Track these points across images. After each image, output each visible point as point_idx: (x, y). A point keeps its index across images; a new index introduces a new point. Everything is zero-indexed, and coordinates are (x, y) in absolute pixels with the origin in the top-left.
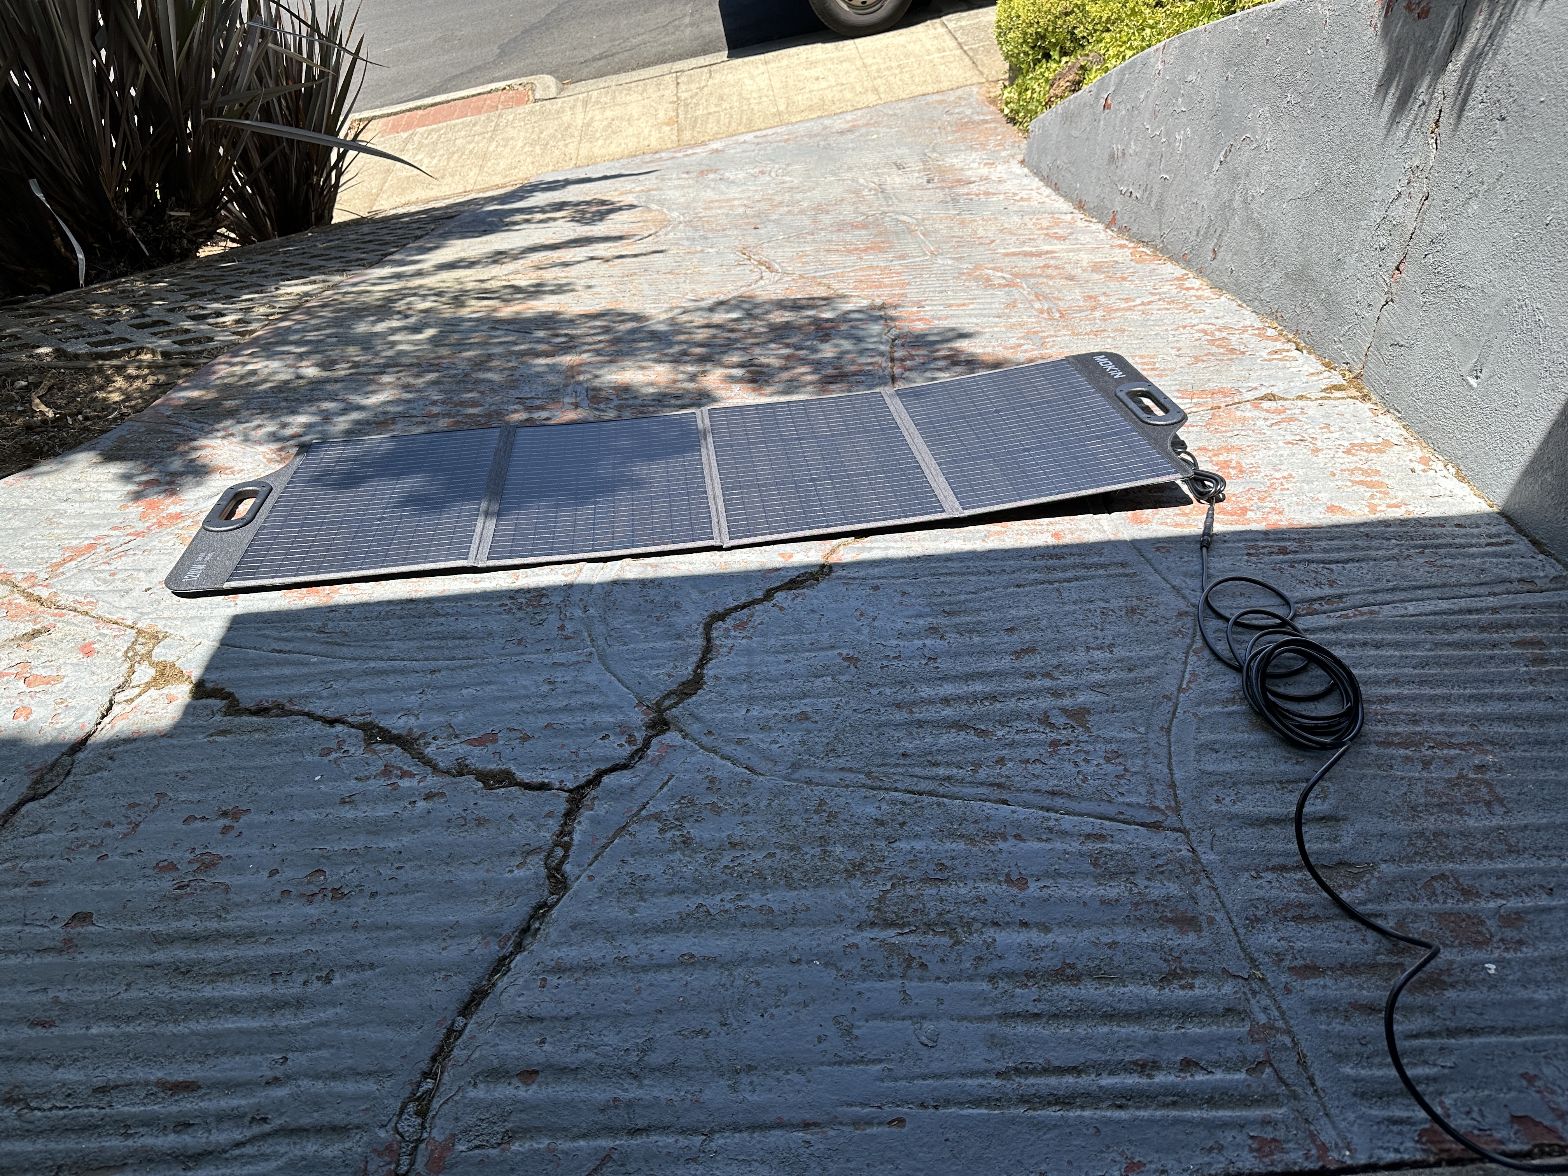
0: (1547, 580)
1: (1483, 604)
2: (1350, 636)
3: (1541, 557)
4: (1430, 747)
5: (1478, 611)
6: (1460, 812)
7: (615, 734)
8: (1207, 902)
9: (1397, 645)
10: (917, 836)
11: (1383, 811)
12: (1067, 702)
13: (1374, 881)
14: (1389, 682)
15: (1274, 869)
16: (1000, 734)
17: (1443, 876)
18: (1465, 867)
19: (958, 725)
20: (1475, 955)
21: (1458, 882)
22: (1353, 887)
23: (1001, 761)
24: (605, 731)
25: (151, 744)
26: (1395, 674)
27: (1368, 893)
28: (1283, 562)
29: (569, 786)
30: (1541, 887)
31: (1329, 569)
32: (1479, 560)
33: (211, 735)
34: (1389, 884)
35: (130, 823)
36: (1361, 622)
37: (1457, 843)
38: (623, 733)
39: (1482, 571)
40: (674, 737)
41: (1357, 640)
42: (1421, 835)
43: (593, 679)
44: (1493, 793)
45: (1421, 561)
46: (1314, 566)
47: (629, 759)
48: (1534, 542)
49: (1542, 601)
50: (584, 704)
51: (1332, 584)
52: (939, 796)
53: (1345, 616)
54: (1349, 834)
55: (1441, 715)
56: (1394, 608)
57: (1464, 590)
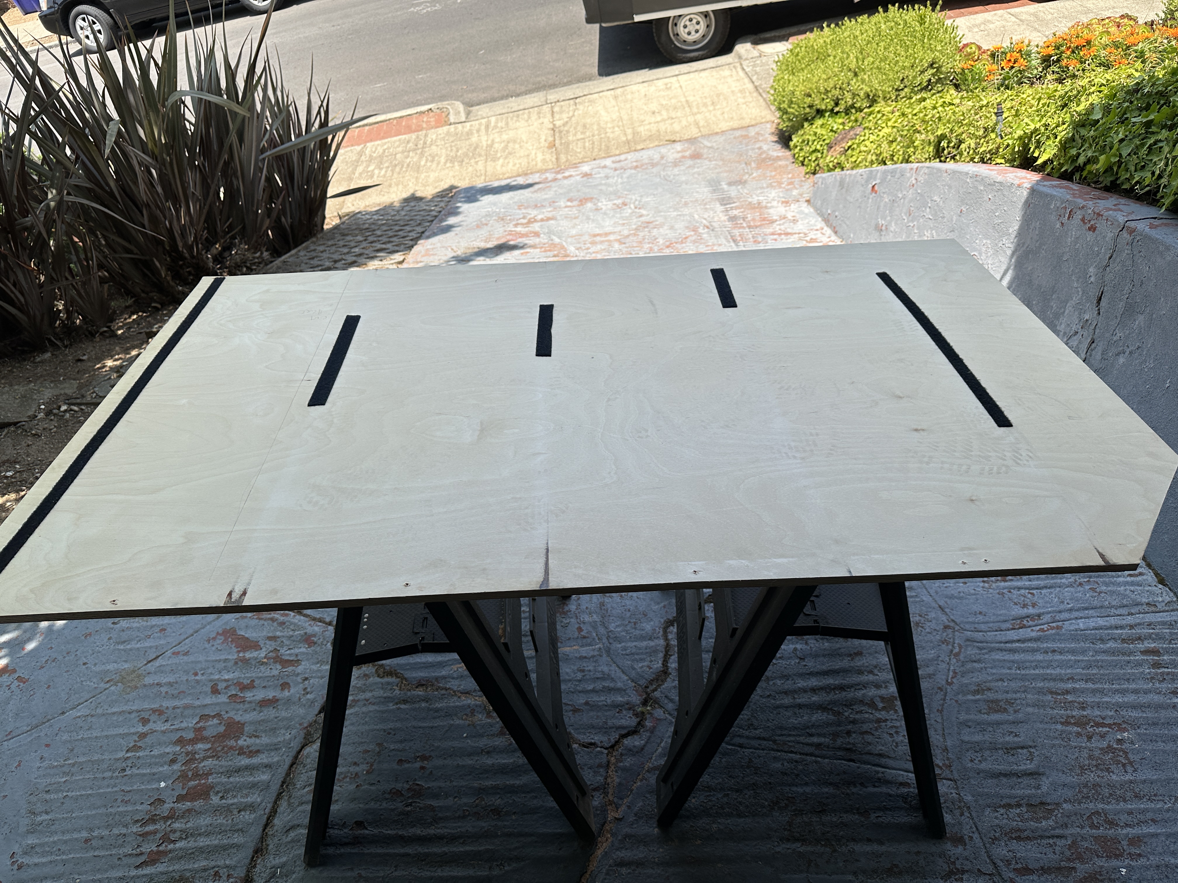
0: (1163, 604)
1: (1124, 622)
2: (1045, 645)
3: (1160, 586)
4: (1092, 726)
5: (1122, 627)
6: (1108, 770)
7: (626, 709)
8: (968, 827)
9: (1073, 652)
10: (806, 784)
11: (1065, 769)
12: (882, 692)
13: (1059, 815)
14: (1068, 679)
15: (1004, 806)
16: (846, 714)
17: (1097, 813)
18: (1110, 807)
19: (822, 708)
20: (1114, 863)
21: (1106, 817)
22: (1048, 818)
23: (849, 733)
24: (619, 707)
25: (364, 709)
26: (1072, 673)
27: (1057, 823)
28: (1004, 589)
29: (606, 745)
30: (1152, 820)
31: (1031, 594)
32: (1122, 588)
33: (397, 704)
34: (1068, 817)
35: (367, 763)
36: (1052, 635)
37: (1106, 791)
38: (630, 709)
39: (1125, 596)
40: (659, 713)
41: (1049, 648)
42: (1086, 786)
43: (606, 669)
44: (1127, 758)
45: (1087, 587)
46: (1023, 591)
47: (636, 727)
48: (1157, 575)
49: (1159, 620)
50: (604, 687)
51: (1034, 605)
52: (816, 756)
53: (1042, 630)
54: (1045, 784)
55: (1098, 703)
56: (1071, 624)
57: (1113, 610)
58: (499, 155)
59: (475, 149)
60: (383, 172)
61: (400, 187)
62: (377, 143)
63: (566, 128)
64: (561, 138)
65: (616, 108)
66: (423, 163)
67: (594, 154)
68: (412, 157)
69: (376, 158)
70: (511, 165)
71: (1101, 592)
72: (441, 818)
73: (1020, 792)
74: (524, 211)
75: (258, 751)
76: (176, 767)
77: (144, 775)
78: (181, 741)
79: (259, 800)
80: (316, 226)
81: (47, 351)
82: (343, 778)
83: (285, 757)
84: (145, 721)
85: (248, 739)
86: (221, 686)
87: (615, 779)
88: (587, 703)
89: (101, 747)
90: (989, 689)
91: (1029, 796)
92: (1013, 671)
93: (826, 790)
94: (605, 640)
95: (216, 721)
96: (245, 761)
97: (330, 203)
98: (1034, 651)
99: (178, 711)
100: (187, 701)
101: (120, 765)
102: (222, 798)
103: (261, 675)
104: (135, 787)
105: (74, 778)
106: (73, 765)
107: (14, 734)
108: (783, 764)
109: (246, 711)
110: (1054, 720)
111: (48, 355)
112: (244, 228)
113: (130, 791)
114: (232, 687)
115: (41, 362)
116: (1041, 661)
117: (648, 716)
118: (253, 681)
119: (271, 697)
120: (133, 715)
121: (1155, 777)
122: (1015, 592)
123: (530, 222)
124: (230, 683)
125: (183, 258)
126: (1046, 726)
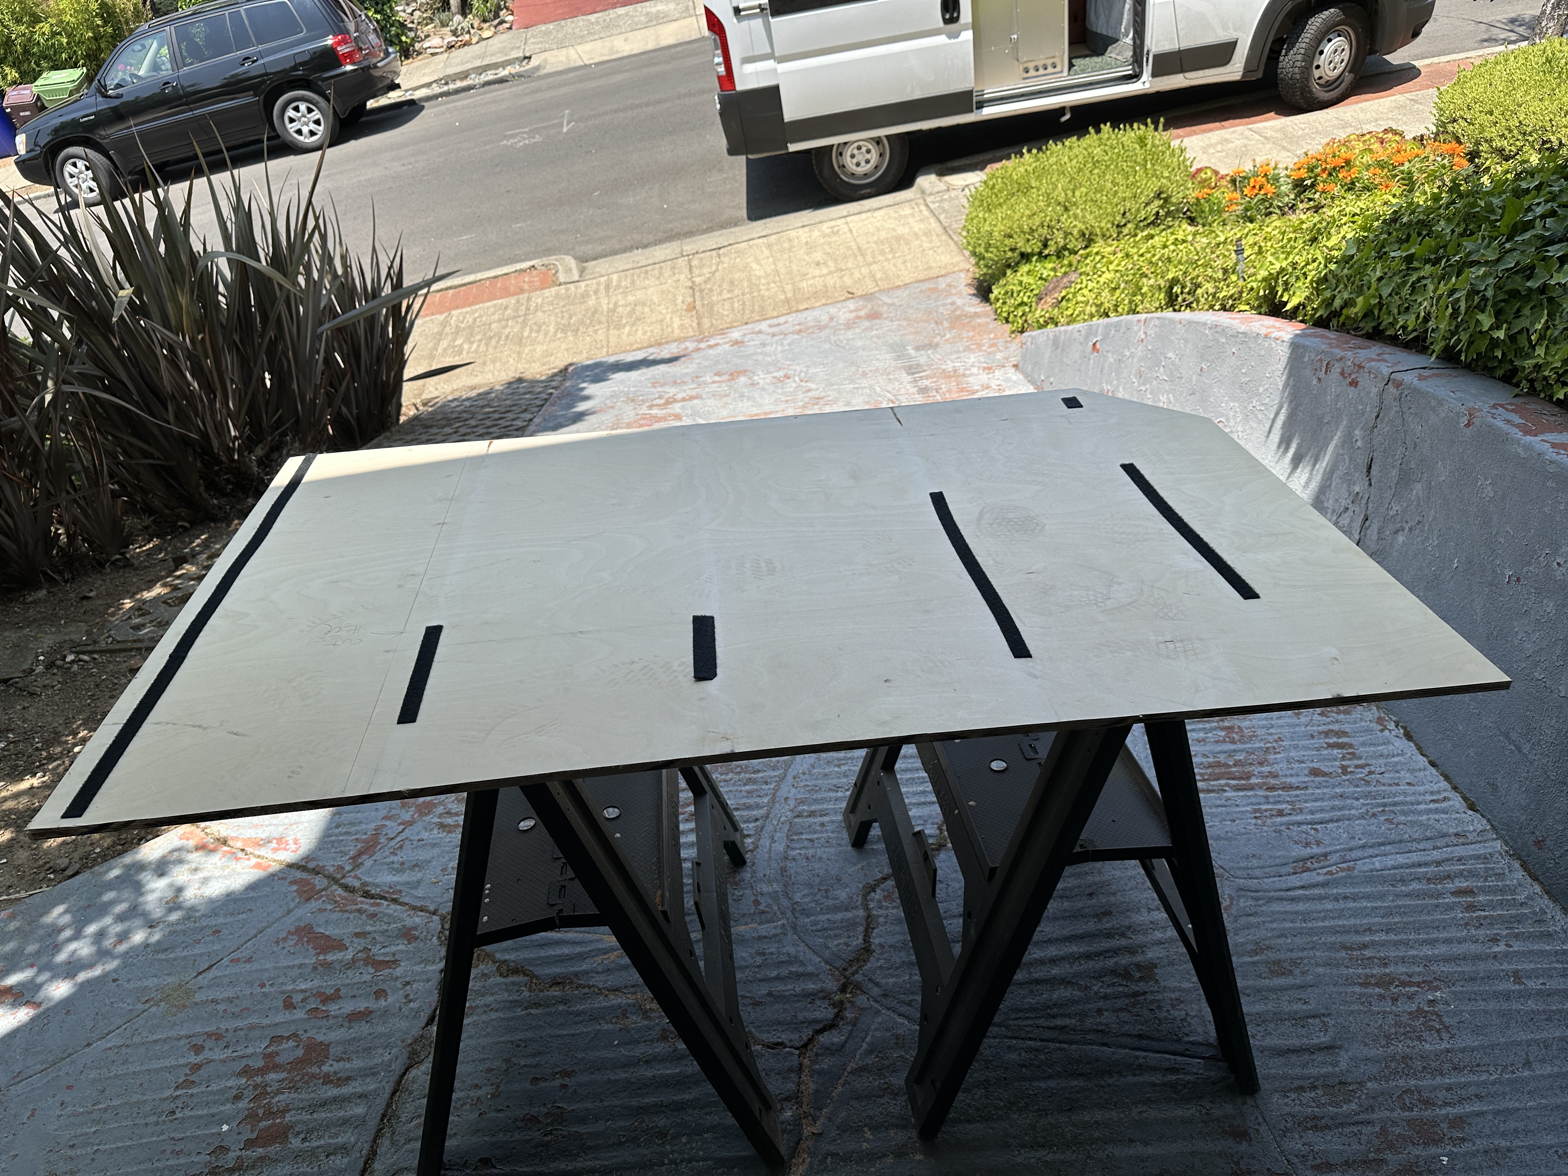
0: (1475, 834)
1: (1428, 858)
2: (1335, 891)
3: (1471, 812)
4: (1397, 986)
5: (1426, 864)
6: (1419, 1039)
7: (820, 999)
8: (1253, 1118)
9: (1368, 897)
10: (1050, 1077)
11: (1367, 1041)
12: (1139, 958)
13: (1363, 1097)
14: (1364, 931)
15: (1295, 1090)
16: (1095, 988)
17: (1408, 1091)
18: (1425, 1083)
19: (1065, 982)
20: (1433, 1150)
21: (1420, 1095)
22: (1350, 1101)
23: (1100, 1011)
24: (811, 996)
25: (485, 1017)
26: (1369, 923)
27: (1360, 1106)
28: (1281, 825)
29: (797, 1044)
30: (1476, 1096)
31: (1315, 829)
32: (1425, 817)
33: (526, 1008)
34: (1373, 1098)
35: (492, 1085)
36: (1342, 878)
37: (1418, 1064)
38: (825, 998)
39: (1427, 827)
40: (862, 1000)
41: (1340, 894)
42: (1393, 1059)
43: (792, 950)
44: (1441, 1022)
45: (1382, 818)
46: (1304, 827)
47: (833, 1020)
48: (1465, 799)
49: (1472, 853)
50: (791, 973)
51: (1318, 843)
52: (1060, 1042)
53: (1330, 873)
54: (1344, 1059)
55: (1403, 958)
56: (1365, 864)
57: (1415, 845)
58: (624, 321)
59: (594, 314)
60: (474, 347)
61: (498, 364)
62: (464, 310)
63: (708, 286)
64: (702, 298)
65: (771, 260)
66: (526, 334)
67: (746, 317)
68: (512, 327)
69: (464, 329)
70: (640, 333)
71: (1398, 824)
72: (590, 1148)
73: (1313, 1071)
74: (659, 389)
75: (348, 1078)
76: (241, 1104)
77: (200, 1117)
78: (246, 1072)
79: (352, 1139)
80: (390, 417)
81: (41, 588)
82: (462, 1105)
83: (384, 1083)
84: (198, 1049)
85: (334, 1063)
86: (297, 998)
87: (810, 1085)
88: (770, 994)
89: (141, 1085)
90: (1269, 948)
91: (1326, 1076)
92: (1298, 925)
93: (1076, 1083)
94: (789, 914)
95: (291, 1043)
96: (332, 1092)
97: (406, 387)
98: (1321, 898)
99: (241, 1033)
100: (254, 1020)
101: (168, 1106)
102: (304, 1140)
103: (348, 981)
104: (188, 1134)
105: (107, 1127)
106: (105, 1110)
107: (24, 1076)
108: (1020, 1055)
109: (330, 1028)
110: (1349, 981)
111: (42, 593)
112: (297, 422)
113: (182, 1139)
114: (312, 999)
115: (35, 602)
116: (1331, 911)
117: (848, 1005)
118: (338, 990)
119: (362, 1009)
120: (182, 1042)
121: (1476, 1043)
122: (1295, 828)
123: (668, 402)
124: (307, 994)
125: (219, 463)
126: (1342, 989)
